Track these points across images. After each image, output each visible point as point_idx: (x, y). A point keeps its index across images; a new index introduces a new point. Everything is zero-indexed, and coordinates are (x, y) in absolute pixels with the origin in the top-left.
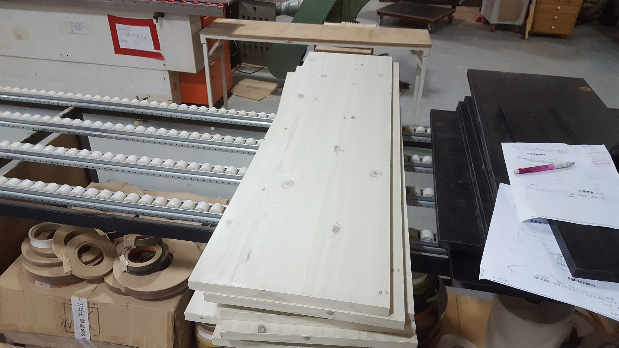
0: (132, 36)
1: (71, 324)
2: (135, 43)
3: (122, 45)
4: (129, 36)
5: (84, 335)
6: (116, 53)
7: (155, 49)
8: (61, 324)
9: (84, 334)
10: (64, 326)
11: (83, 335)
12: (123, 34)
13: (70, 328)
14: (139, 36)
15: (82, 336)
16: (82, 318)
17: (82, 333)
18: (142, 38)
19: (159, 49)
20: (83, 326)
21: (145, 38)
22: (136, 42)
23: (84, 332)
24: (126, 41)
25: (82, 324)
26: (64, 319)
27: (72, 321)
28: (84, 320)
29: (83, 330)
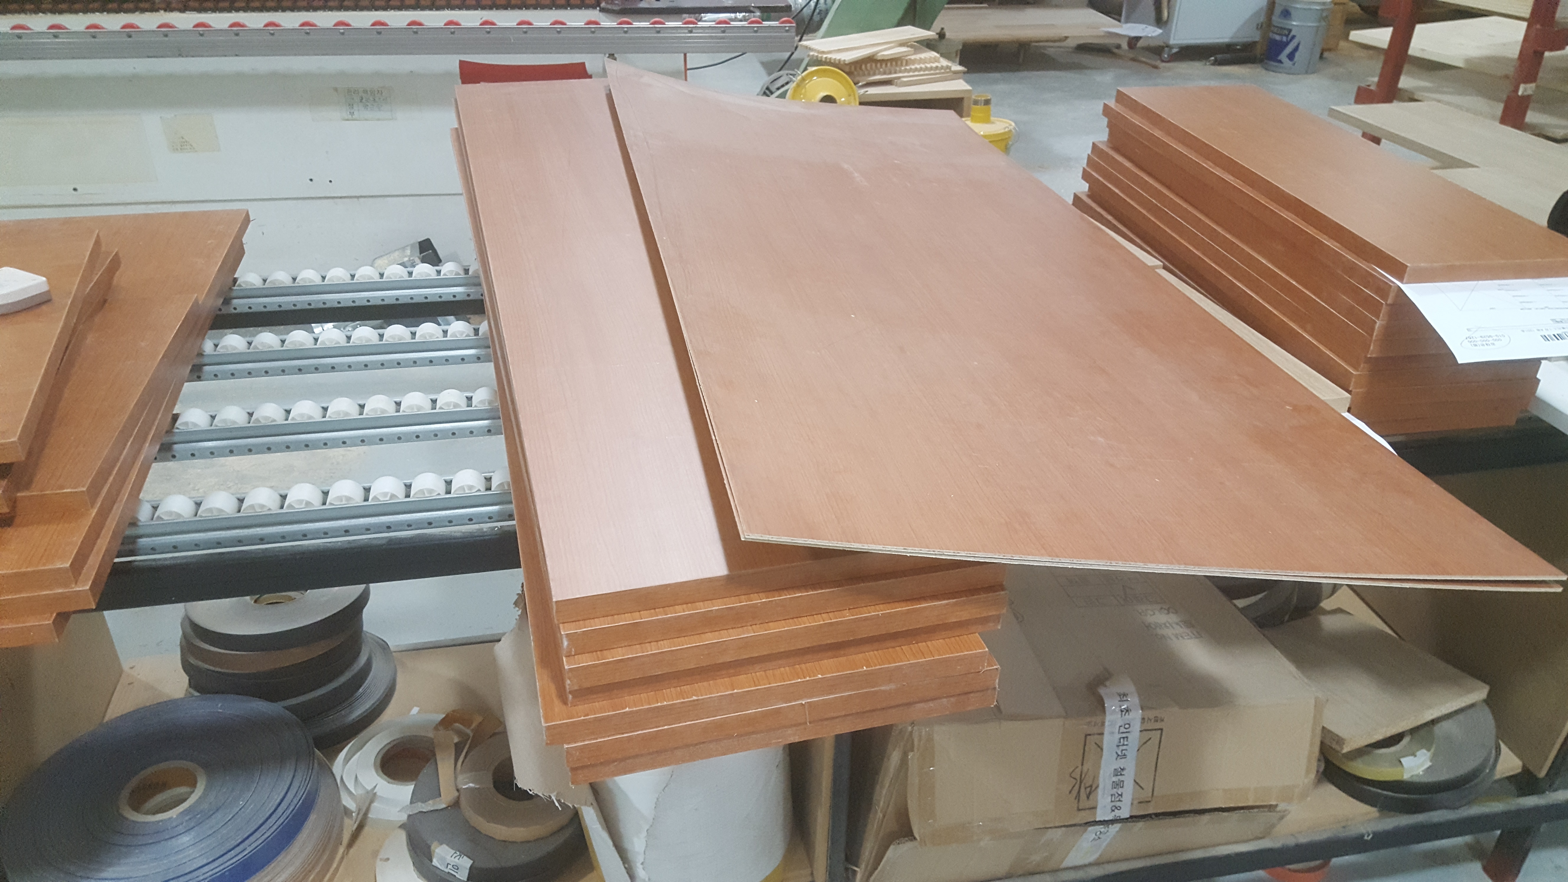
1: (1091, 786)
5: (1116, 808)
8: (1070, 792)
9: (1118, 804)
10: (1074, 796)
11: (1113, 808)
13: (1088, 798)
15: (1113, 811)
16: (1121, 763)
17: (1113, 804)
20: (1118, 785)
23: (1120, 801)
25: (1115, 779)
26: (1078, 777)
27: (1095, 777)
28: (1123, 770)
29: (1117, 795)
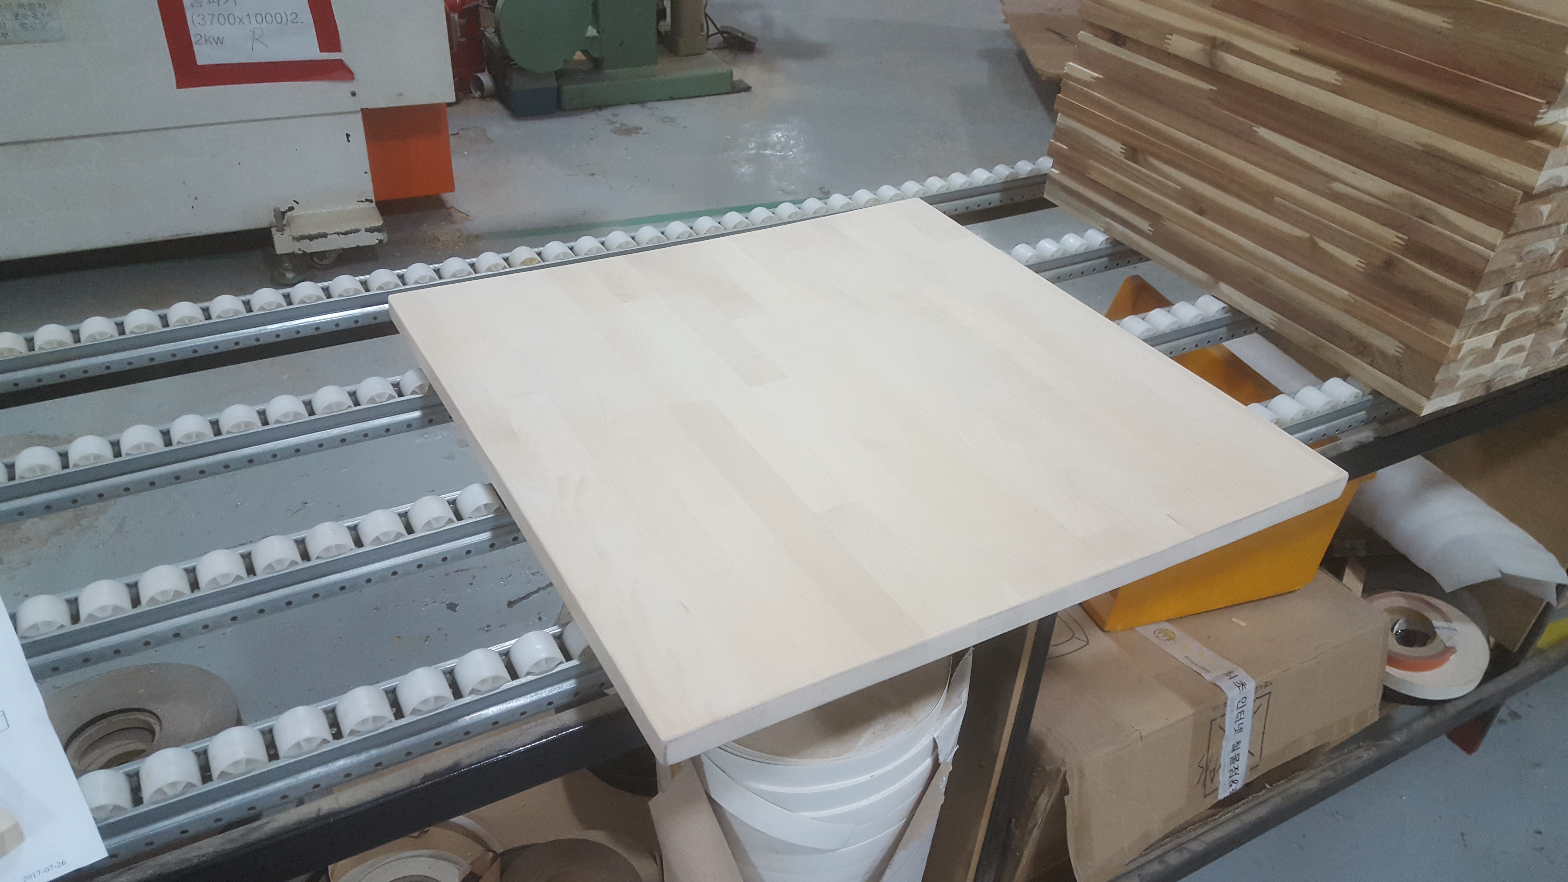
0: (241, 21)
2: (254, 39)
3: (204, 55)
4: (232, 21)
6: (179, 86)
7: (321, 51)
12: (208, 18)
14: (269, 17)
18: (279, 21)
19: (337, 48)
21: (289, 21)
22: (256, 39)
24: (220, 41)
